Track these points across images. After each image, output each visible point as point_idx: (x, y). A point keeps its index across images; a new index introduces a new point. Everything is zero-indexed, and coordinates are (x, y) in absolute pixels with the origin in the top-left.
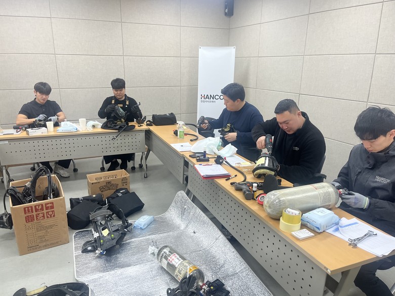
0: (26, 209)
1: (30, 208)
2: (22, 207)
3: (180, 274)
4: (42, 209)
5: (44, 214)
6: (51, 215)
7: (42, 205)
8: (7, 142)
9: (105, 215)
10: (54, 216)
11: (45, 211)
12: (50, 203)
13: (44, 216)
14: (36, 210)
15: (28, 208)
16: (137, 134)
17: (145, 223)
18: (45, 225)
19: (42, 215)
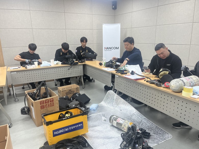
0: (41, 102)
1: (43, 102)
2: (39, 101)
3: (125, 126)
4: (48, 102)
5: (49, 105)
6: (52, 105)
7: (48, 100)
8: (16, 73)
9: (76, 104)
10: (54, 105)
11: (50, 103)
12: (52, 99)
13: (49, 106)
14: (46, 103)
15: (42, 101)
16: (79, 66)
17: (95, 107)
18: (50, 110)
19: (48, 105)
